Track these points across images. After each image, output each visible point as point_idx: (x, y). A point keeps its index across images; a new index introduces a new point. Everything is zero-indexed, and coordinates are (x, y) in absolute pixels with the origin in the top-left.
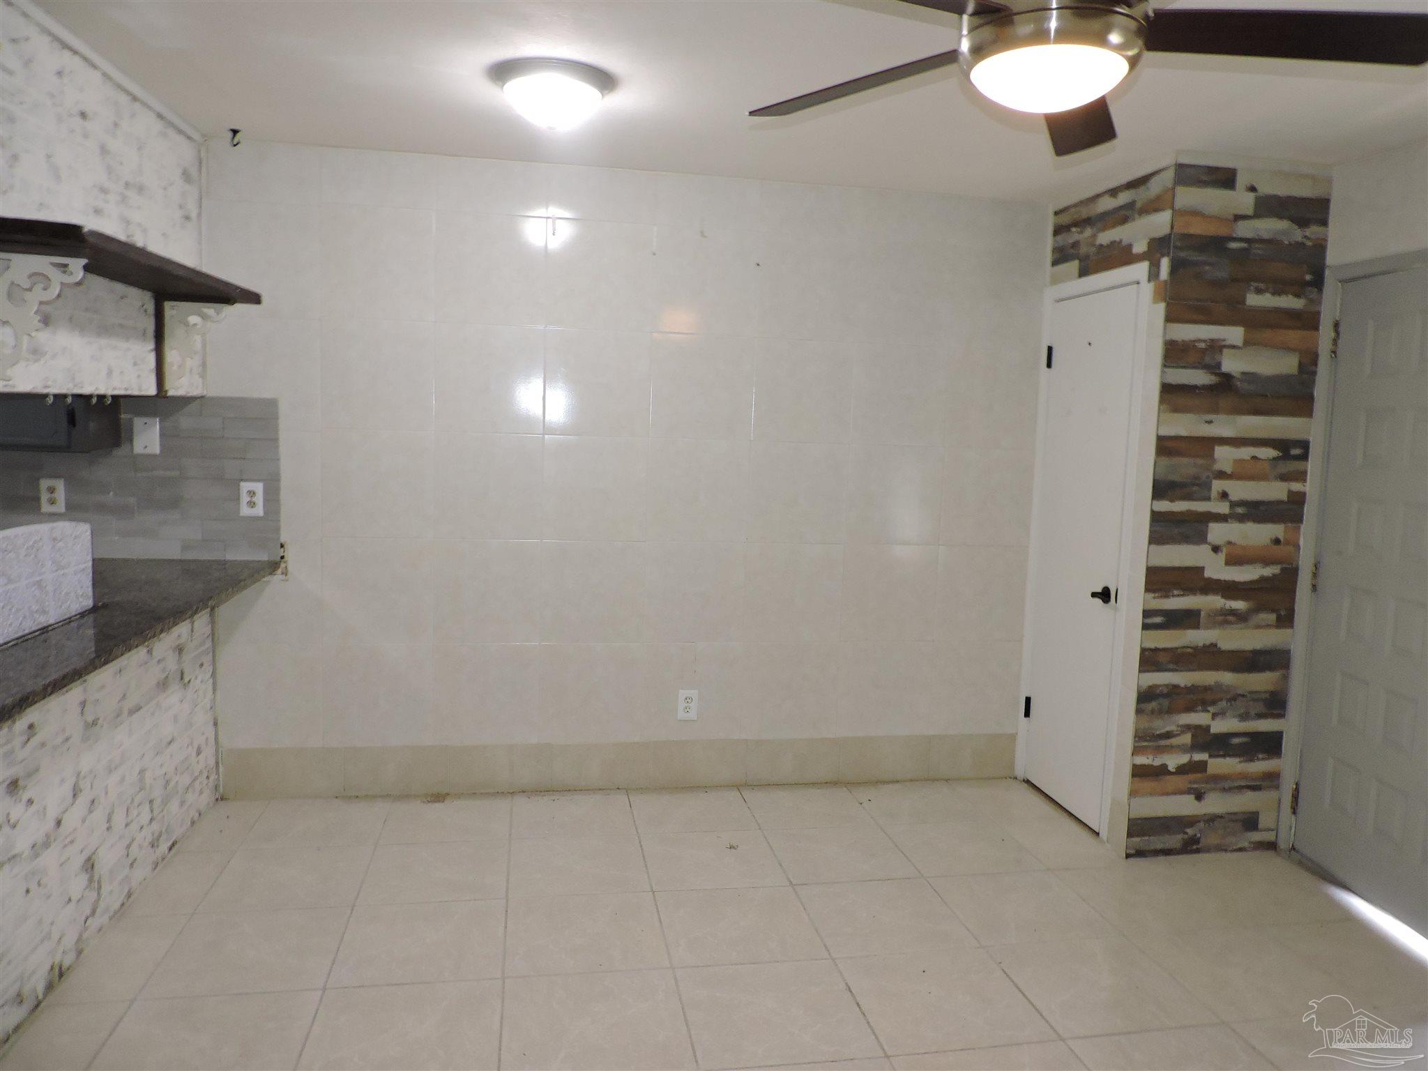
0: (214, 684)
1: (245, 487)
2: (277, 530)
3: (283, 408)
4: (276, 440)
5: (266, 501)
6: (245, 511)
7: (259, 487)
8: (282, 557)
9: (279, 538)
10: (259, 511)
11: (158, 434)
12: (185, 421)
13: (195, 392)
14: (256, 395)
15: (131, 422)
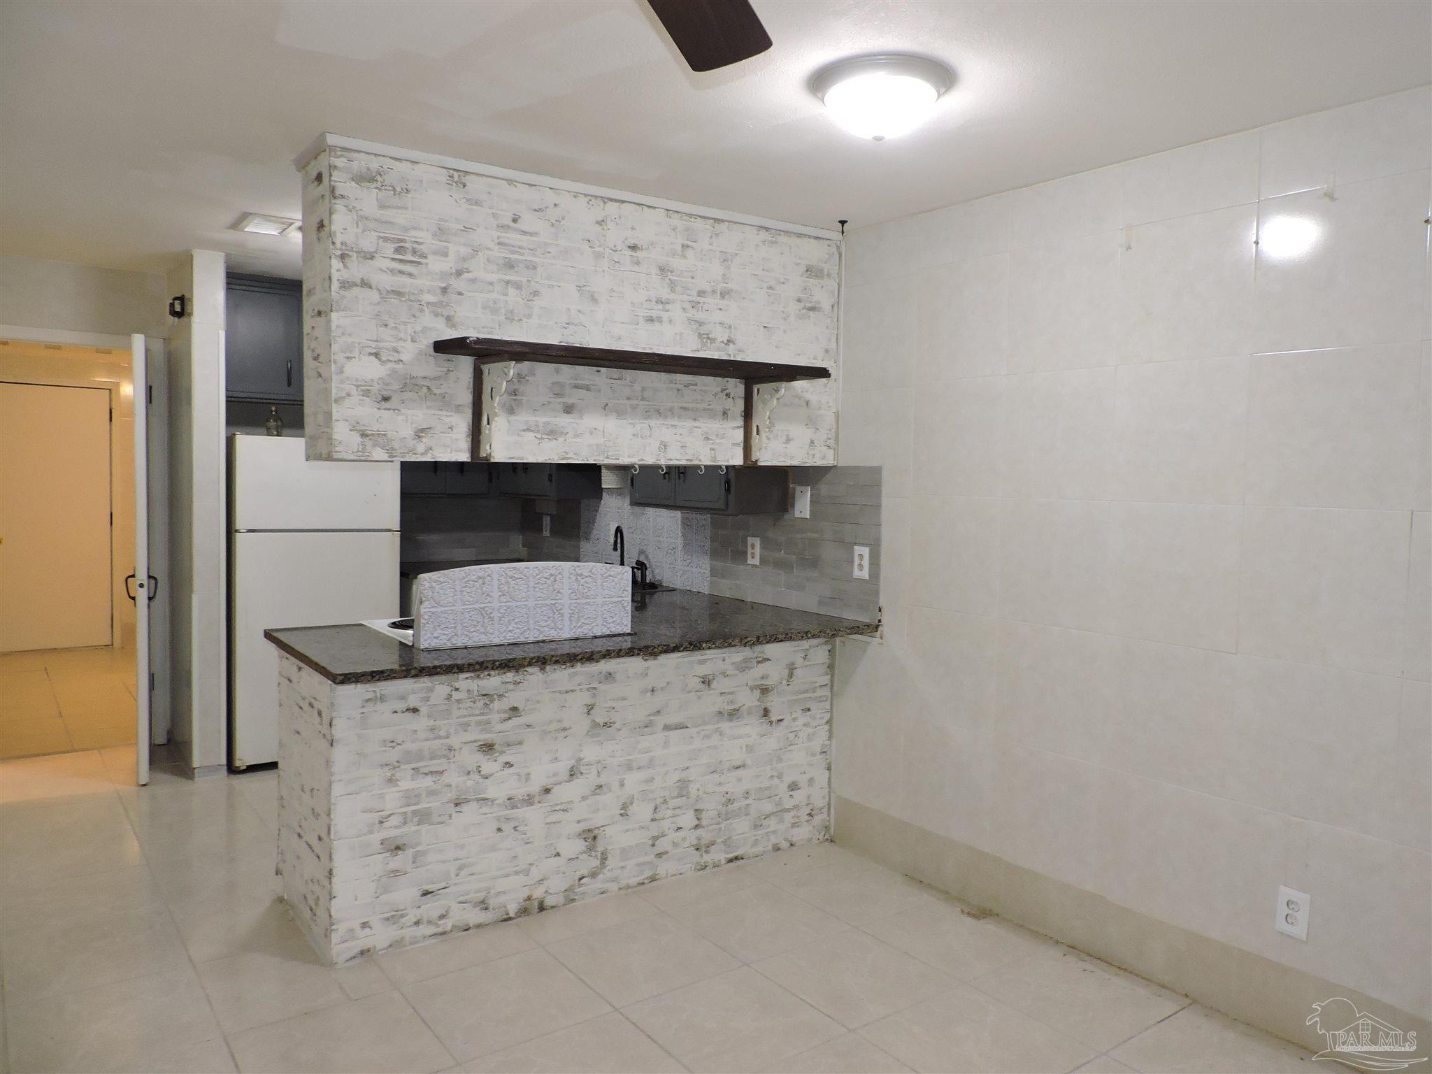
0: (830, 731)
1: (858, 550)
2: (877, 593)
3: (885, 475)
4: (878, 506)
5: (871, 564)
6: (857, 573)
7: (866, 551)
8: (880, 621)
9: (877, 602)
10: (865, 574)
11: (809, 502)
12: (824, 489)
13: (829, 461)
14: (868, 464)
15: (794, 489)
